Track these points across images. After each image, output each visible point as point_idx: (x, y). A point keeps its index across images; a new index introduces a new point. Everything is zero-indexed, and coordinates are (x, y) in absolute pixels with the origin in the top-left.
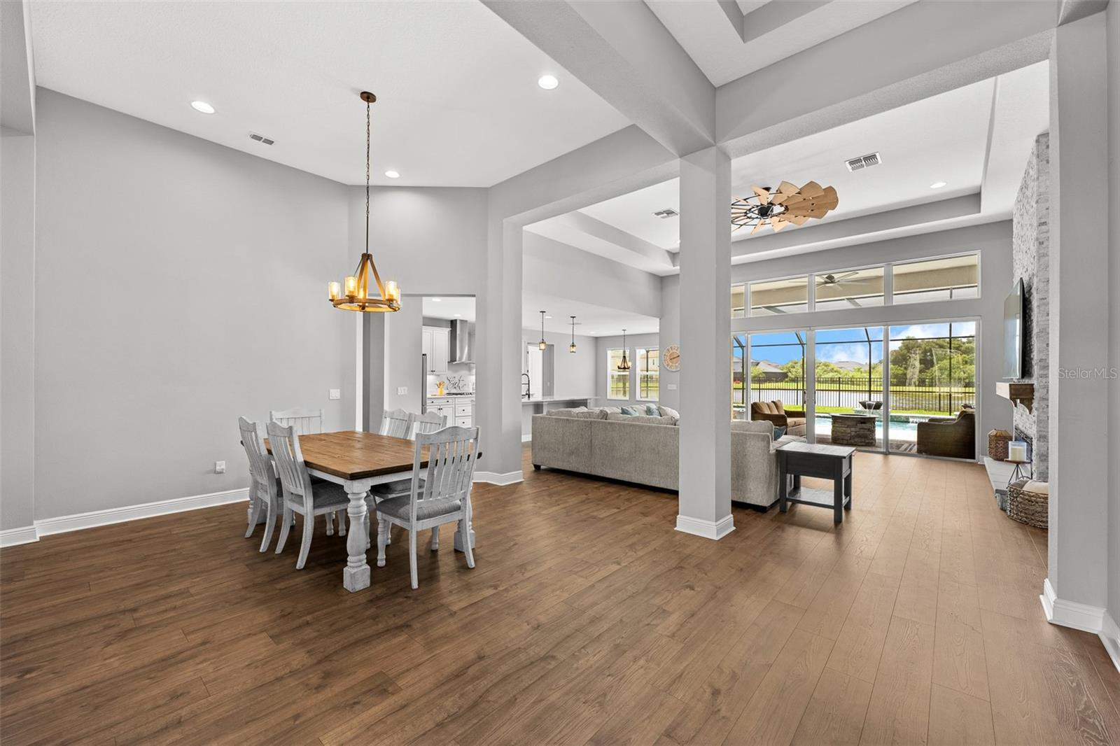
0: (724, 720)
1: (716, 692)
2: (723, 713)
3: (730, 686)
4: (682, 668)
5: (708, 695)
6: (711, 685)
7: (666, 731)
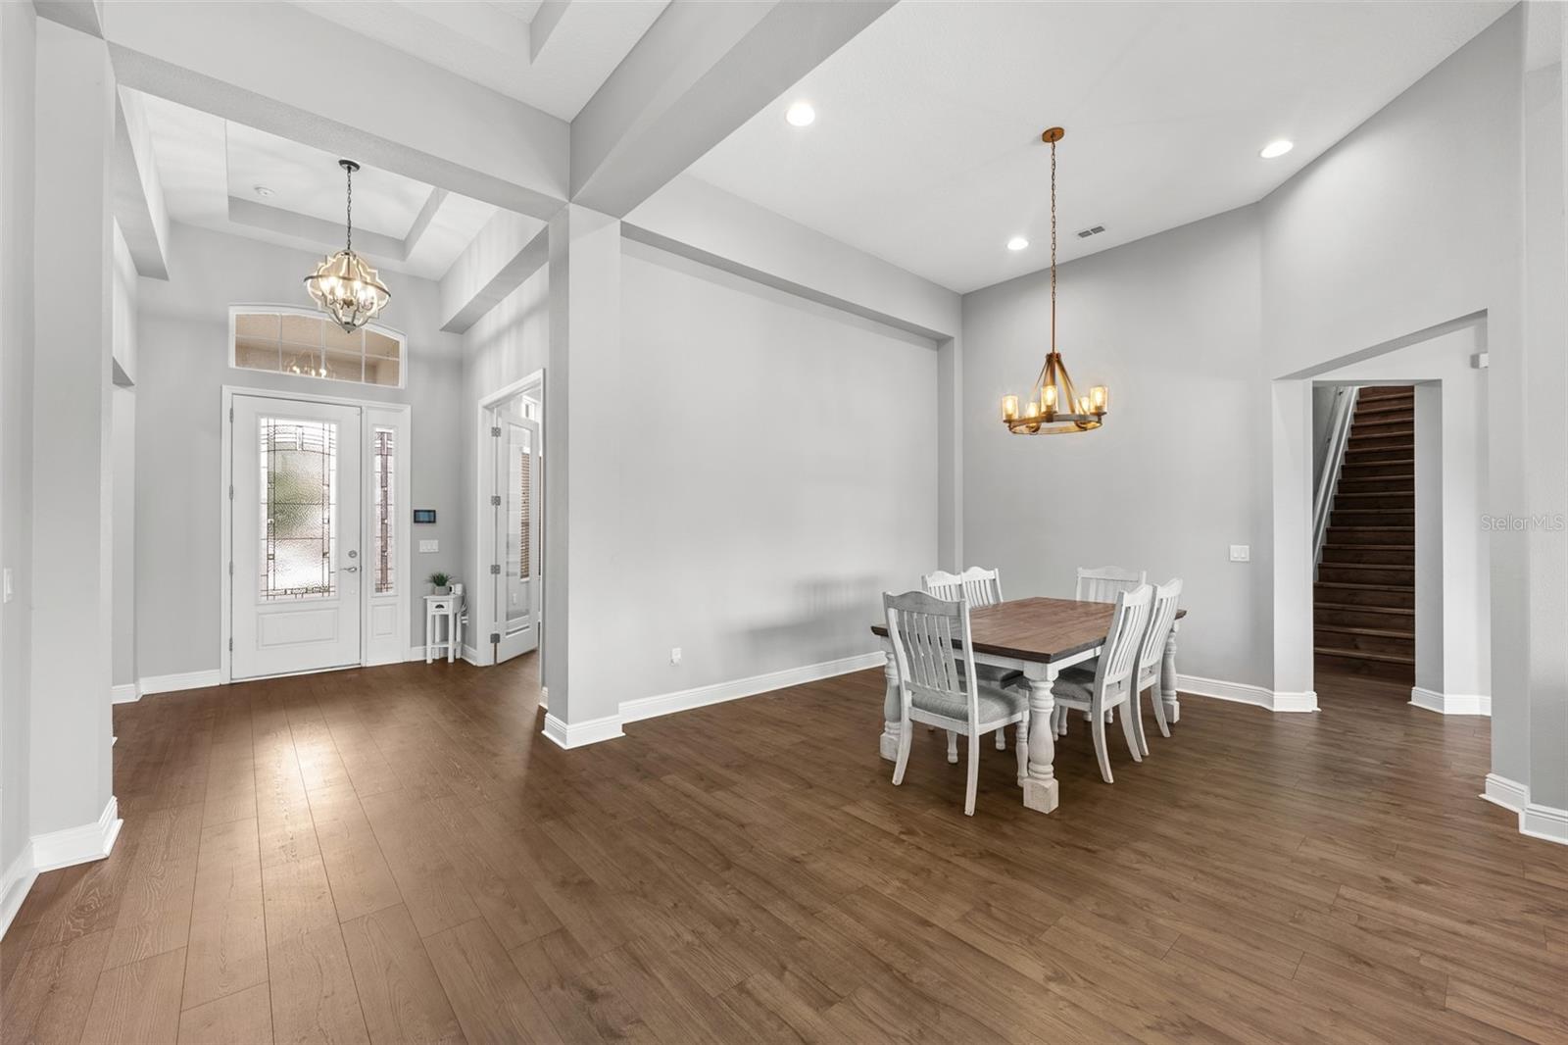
0: (545, 986)
1: (592, 996)
2: (556, 989)
3: (594, 1018)
4: (660, 976)
5: (593, 984)
6: (608, 996)
7: (567, 931)
